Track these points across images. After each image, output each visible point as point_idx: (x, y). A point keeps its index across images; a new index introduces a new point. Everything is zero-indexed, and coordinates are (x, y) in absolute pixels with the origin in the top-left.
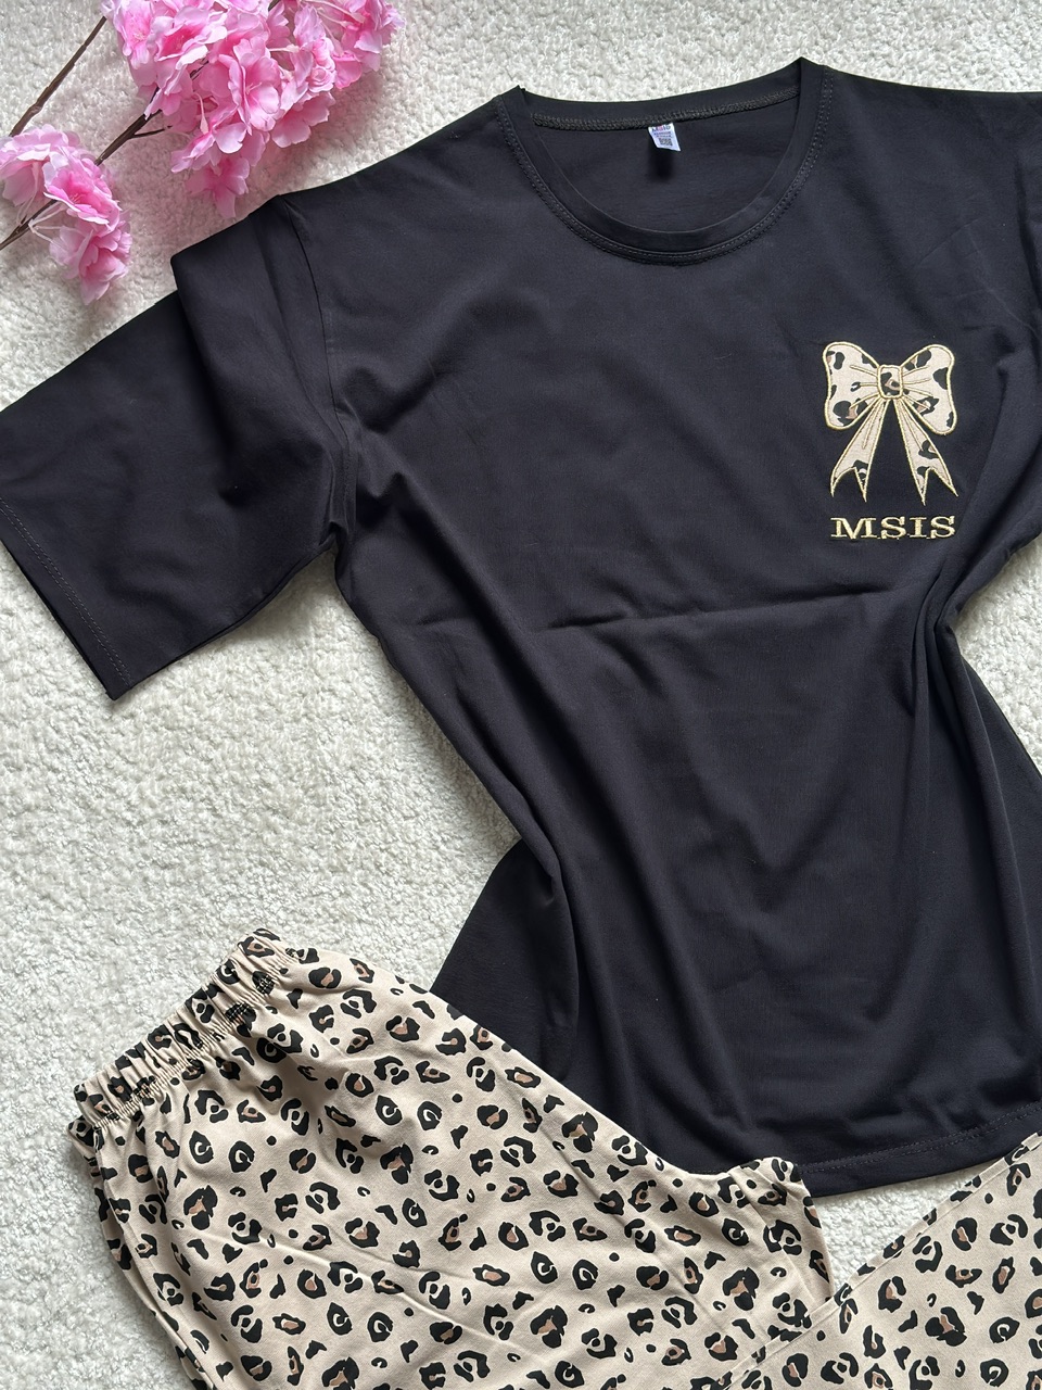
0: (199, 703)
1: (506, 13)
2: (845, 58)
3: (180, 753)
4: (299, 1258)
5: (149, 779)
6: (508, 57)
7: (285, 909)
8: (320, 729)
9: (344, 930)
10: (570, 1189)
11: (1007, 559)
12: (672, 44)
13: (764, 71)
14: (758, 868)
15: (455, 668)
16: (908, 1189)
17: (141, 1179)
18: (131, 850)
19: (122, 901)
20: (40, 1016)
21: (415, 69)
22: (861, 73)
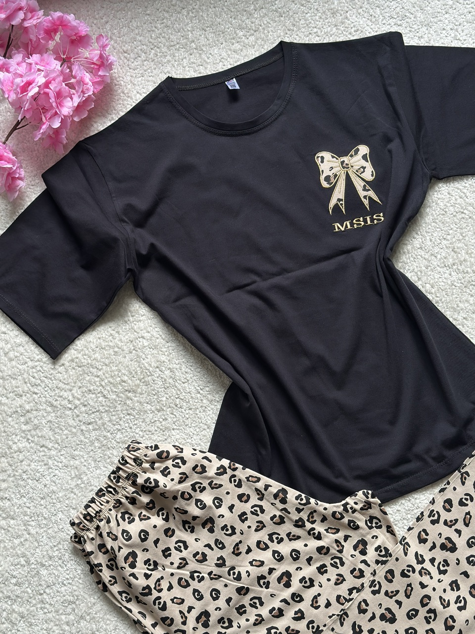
0: (89, 354)
1: (158, 48)
2: (299, 37)
3: (86, 376)
4: (176, 573)
5: (75, 389)
6: (162, 66)
7: (142, 431)
8: (141, 354)
9: (167, 434)
10: (282, 521)
11: (407, 226)
12: (228, 46)
13: (268, 49)
14: (332, 373)
15: (191, 317)
16: (421, 492)
17: (104, 553)
18: (74, 419)
19: (74, 441)
20: (50, 495)
21: (125, 78)
22: (307, 42)
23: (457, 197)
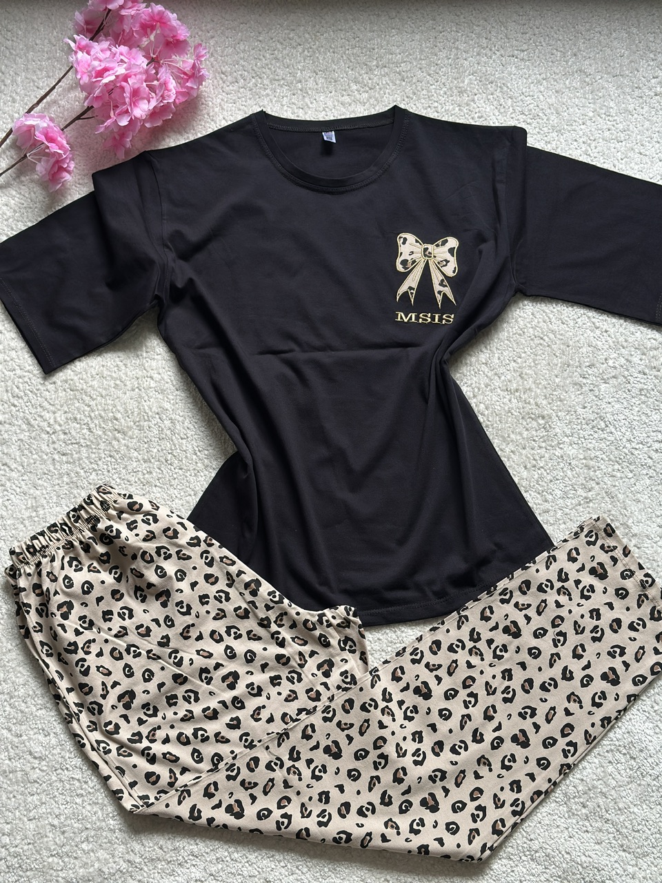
0: (87, 379)
1: (260, 78)
2: (417, 107)
3: (76, 401)
4: (112, 641)
5: (60, 412)
6: (259, 98)
7: (120, 478)
8: (144, 395)
9: (148, 489)
10: (246, 615)
12: (336, 97)
13: (379, 111)
14: (349, 471)
15: (211, 369)
16: (410, 626)
17: (38, 595)
18: (48, 445)
19: (41, 469)
21: (215, 100)
22: (424, 115)
23: (540, 320)
